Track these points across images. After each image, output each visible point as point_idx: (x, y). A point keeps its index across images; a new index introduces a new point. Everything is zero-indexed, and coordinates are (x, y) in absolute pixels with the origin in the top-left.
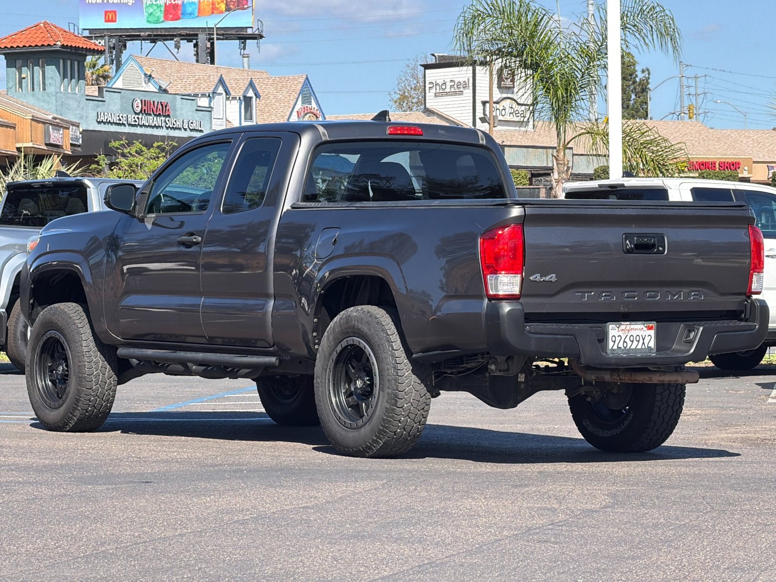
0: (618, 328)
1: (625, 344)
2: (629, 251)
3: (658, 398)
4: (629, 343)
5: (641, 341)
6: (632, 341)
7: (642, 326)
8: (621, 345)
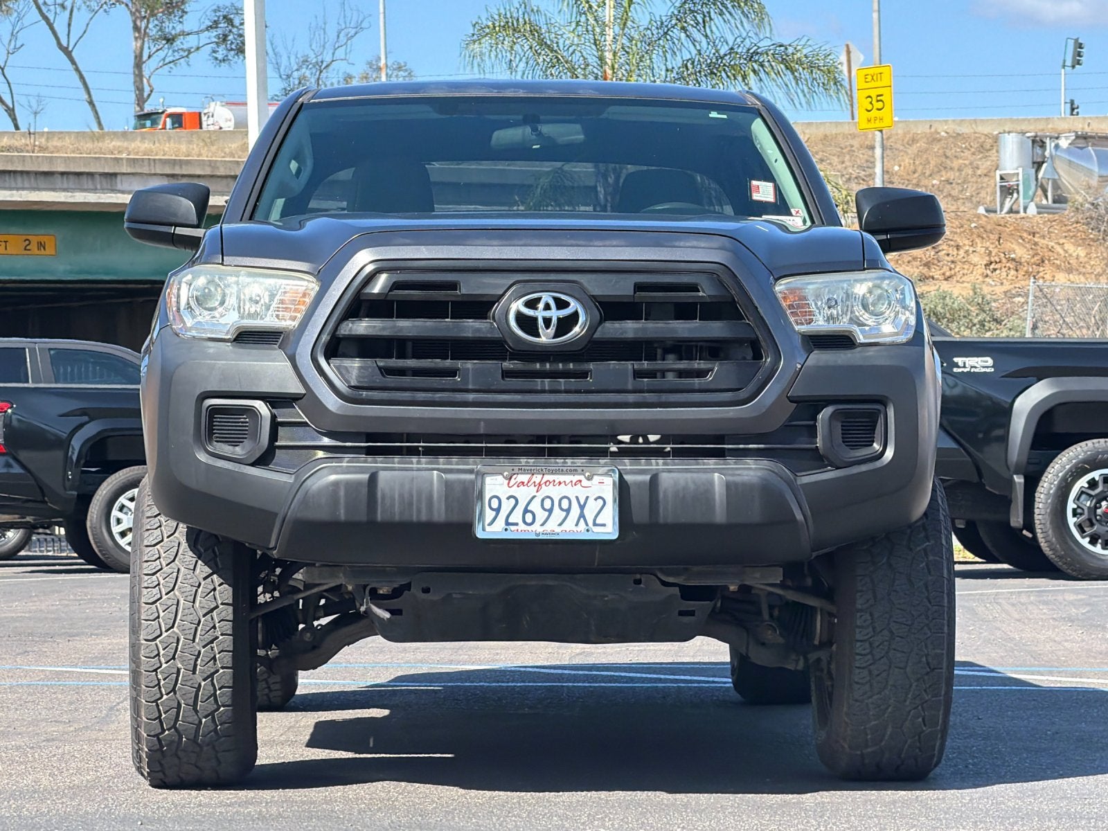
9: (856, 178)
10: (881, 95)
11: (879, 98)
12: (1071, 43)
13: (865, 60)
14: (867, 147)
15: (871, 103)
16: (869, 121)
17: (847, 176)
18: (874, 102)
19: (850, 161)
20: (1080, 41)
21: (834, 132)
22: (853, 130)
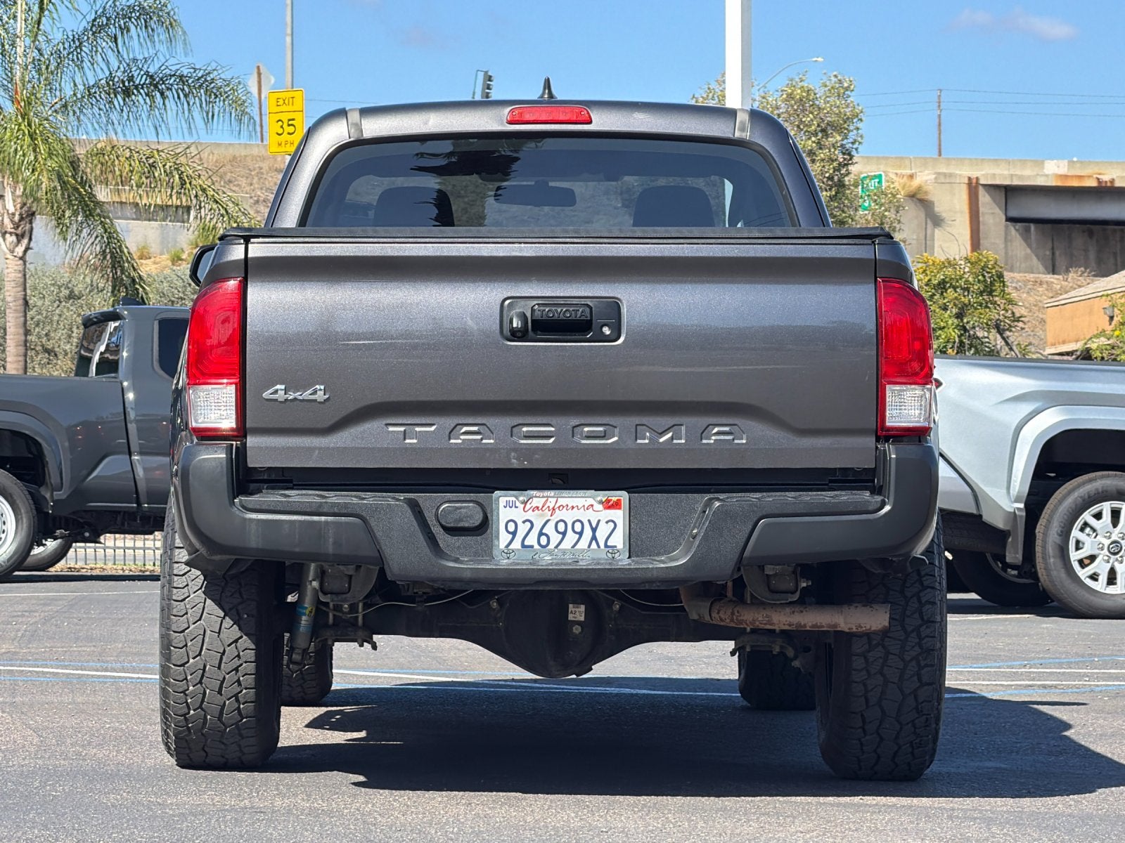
0: (525, 503)
1: (544, 540)
2: (516, 335)
3: (858, 663)
4: (555, 538)
5: (588, 533)
6: (564, 534)
7: (591, 501)
8: (532, 540)
9: (264, 201)
10: (293, 120)
11: (290, 122)
12: (481, 76)
13: (275, 82)
14: (276, 170)
15: (282, 127)
16: (280, 145)
17: (256, 199)
18: (285, 126)
19: (259, 184)
20: (490, 74)
21: (243, 154)
22: (263, 152)
